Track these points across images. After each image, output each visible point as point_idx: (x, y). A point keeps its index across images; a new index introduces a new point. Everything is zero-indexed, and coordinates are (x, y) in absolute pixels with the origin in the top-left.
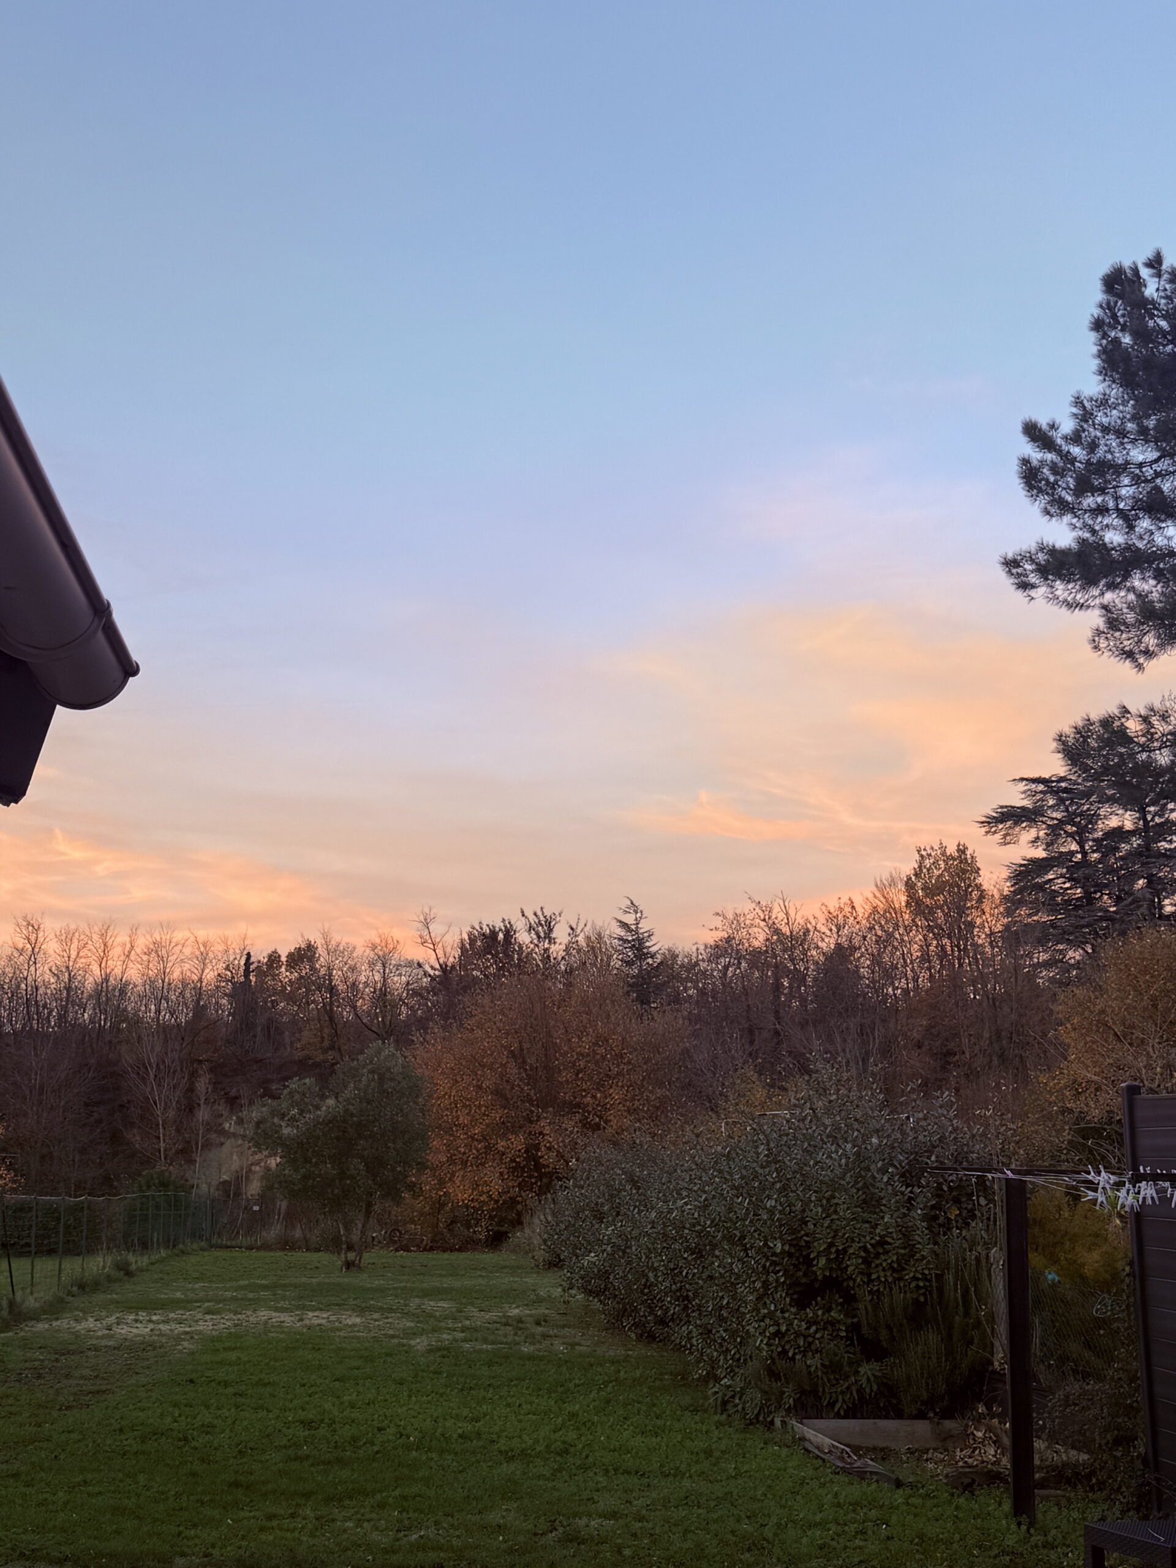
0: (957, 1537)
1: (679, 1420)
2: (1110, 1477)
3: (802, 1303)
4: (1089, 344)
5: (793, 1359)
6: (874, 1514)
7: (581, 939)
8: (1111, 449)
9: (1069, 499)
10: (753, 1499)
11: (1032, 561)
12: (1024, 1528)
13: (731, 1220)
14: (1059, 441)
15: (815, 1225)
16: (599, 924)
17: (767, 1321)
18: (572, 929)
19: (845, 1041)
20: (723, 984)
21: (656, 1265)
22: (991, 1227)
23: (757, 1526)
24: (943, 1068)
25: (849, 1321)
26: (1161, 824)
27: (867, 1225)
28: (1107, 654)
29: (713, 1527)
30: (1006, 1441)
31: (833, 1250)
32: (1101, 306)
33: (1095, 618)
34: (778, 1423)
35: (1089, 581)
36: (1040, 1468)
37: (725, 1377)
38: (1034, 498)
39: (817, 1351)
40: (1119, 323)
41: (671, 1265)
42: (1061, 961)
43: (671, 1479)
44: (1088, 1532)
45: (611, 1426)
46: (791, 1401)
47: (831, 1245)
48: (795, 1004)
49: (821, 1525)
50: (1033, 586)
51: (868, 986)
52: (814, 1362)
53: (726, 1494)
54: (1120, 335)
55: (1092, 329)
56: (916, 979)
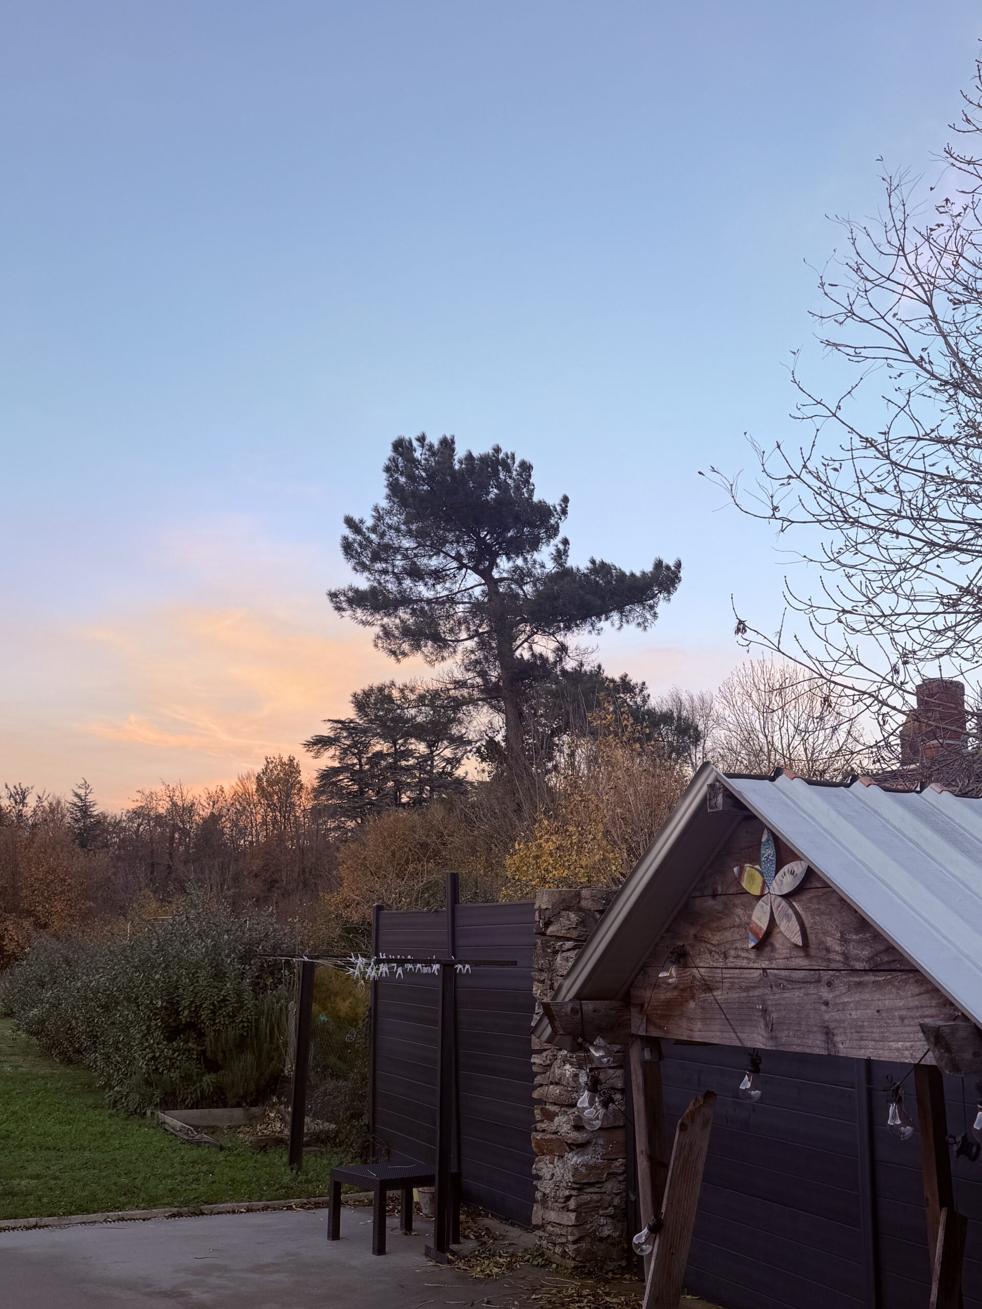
0: (255, 1179)
1: (85, 1114)
2: (347, 1138)
3: (170, 1039)
4: (382, 479)
5: (162, 1073)
6: (205, 1168)
7: (45, 804)
8: (391, 537)
9: (368, 563)
10: (130, 1162)
11: (345, 595)
12: (294, 1171)
13: (130, 987)
14: (364, 530)
15: (184, 990)
16: (58, 795)
17: (148, 1050)
18: (39, 798)
19: (211, 872)
20: (137, 836)
21: (77, 1015)
22: (291, 989)
23: (130, 1179)
24: (269, 890)
25: (200, 1048)
26: (404, 751)
27: (216, 990)
28: (382, 650)
29: (103, 1181)
30: (288, 1118)
31: (193, 1005)
32: (390, 460)
33: (377, 630)
34: (148, 1113)
35: (376, 609)
36: (307, 1134)
37: (117, 1085)
38: (348, 560)
39: (178, 1068)
40: (399, 470)
41: (88, 1016)
42: (343, 827)
43: (77, 1151)
44: (333, 1173)
45: (39, 1120)
46: (158, 1100)
47: (193, 1002)
48: (181, 848)
49: (172, 1176)
50: (344, 610)
51: (228, 839)
52: (174, 1075)
53: (112, 1160)
54: (399, 477)
55: (384, 471)
56: (257, 835)
